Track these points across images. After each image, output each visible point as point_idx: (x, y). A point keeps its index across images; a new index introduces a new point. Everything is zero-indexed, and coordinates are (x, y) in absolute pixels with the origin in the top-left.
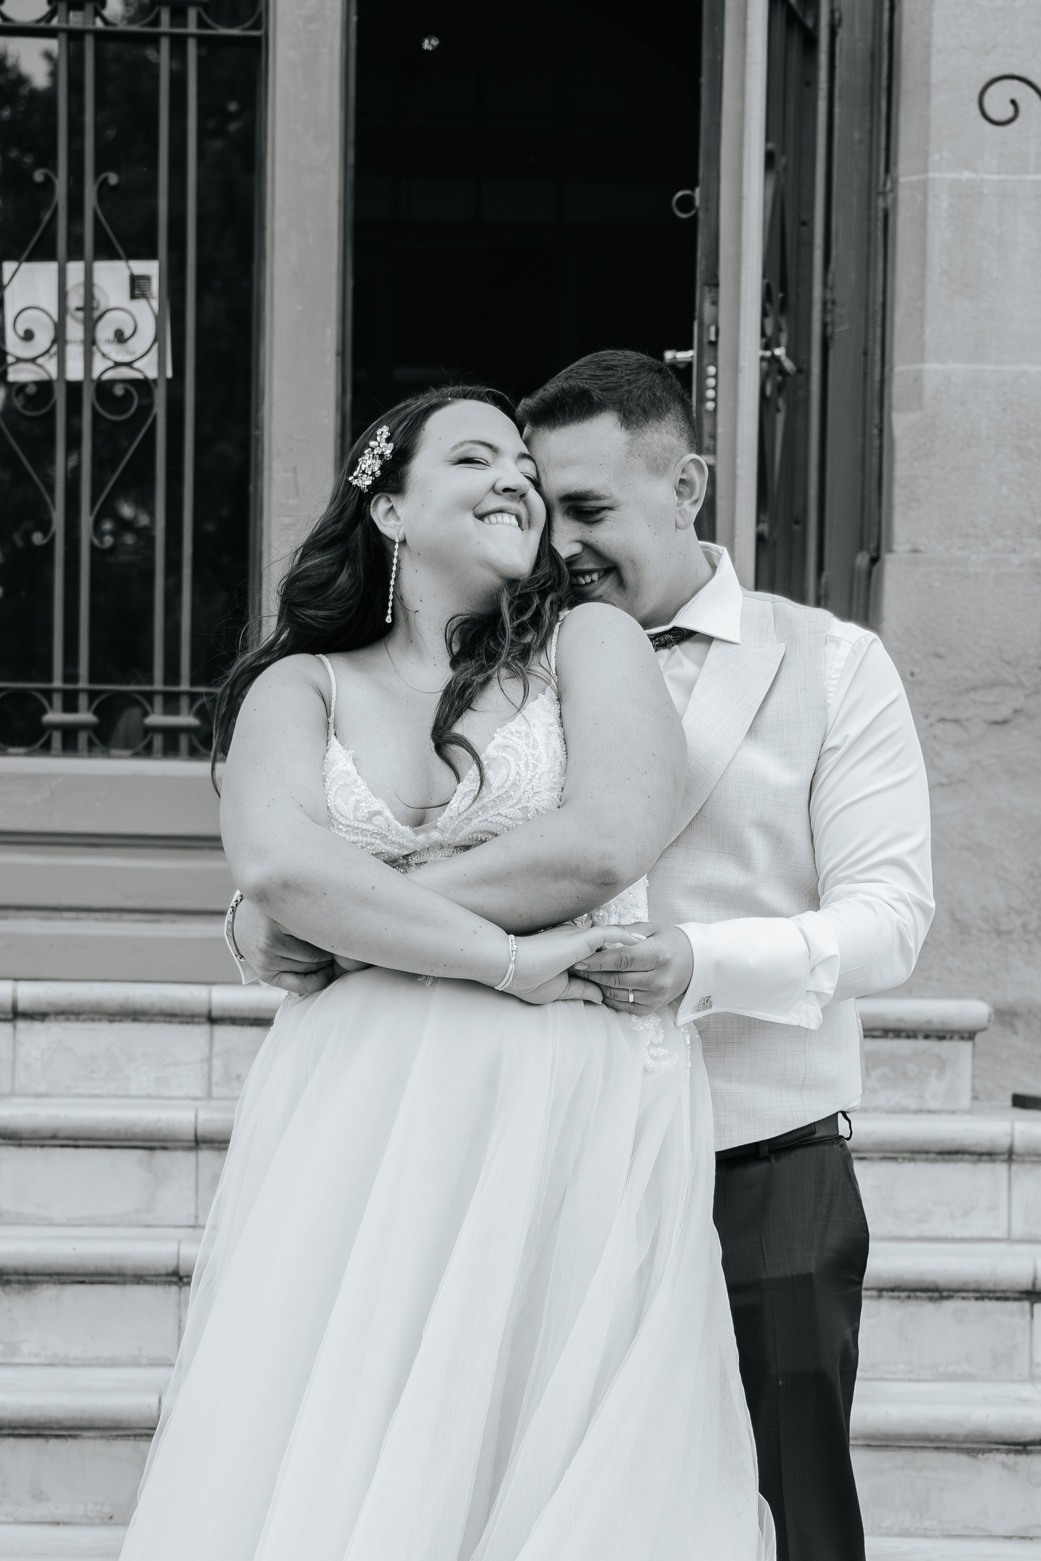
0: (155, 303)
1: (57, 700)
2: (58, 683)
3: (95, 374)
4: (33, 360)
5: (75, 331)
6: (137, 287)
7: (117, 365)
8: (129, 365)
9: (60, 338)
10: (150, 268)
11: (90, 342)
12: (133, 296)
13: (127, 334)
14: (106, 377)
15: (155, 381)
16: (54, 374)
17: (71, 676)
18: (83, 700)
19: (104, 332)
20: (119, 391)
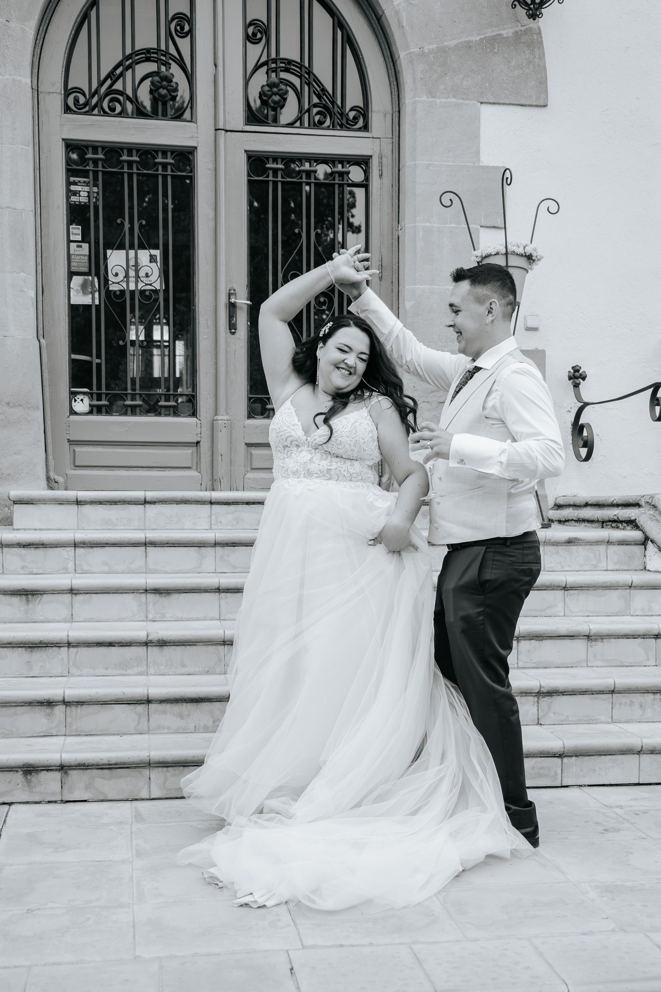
0: (159, 264)
1: (129, 397)
2: (129, 391)
3: (139, 288)
4: (118, 283)
5: (132, 273)
6: (152, 259)
7: (146, 284)
8: (150, 285)
9: (127, 276)
10: (157, 253)
11: (137, 277)
12: (151, 262)
13: (149, 275)
14: (142, 289)
15: (159, 290)
16: (126, 288)
17: (134, 389)
18: (138, 397)
19: (142, 273)
20: (147, 293)
